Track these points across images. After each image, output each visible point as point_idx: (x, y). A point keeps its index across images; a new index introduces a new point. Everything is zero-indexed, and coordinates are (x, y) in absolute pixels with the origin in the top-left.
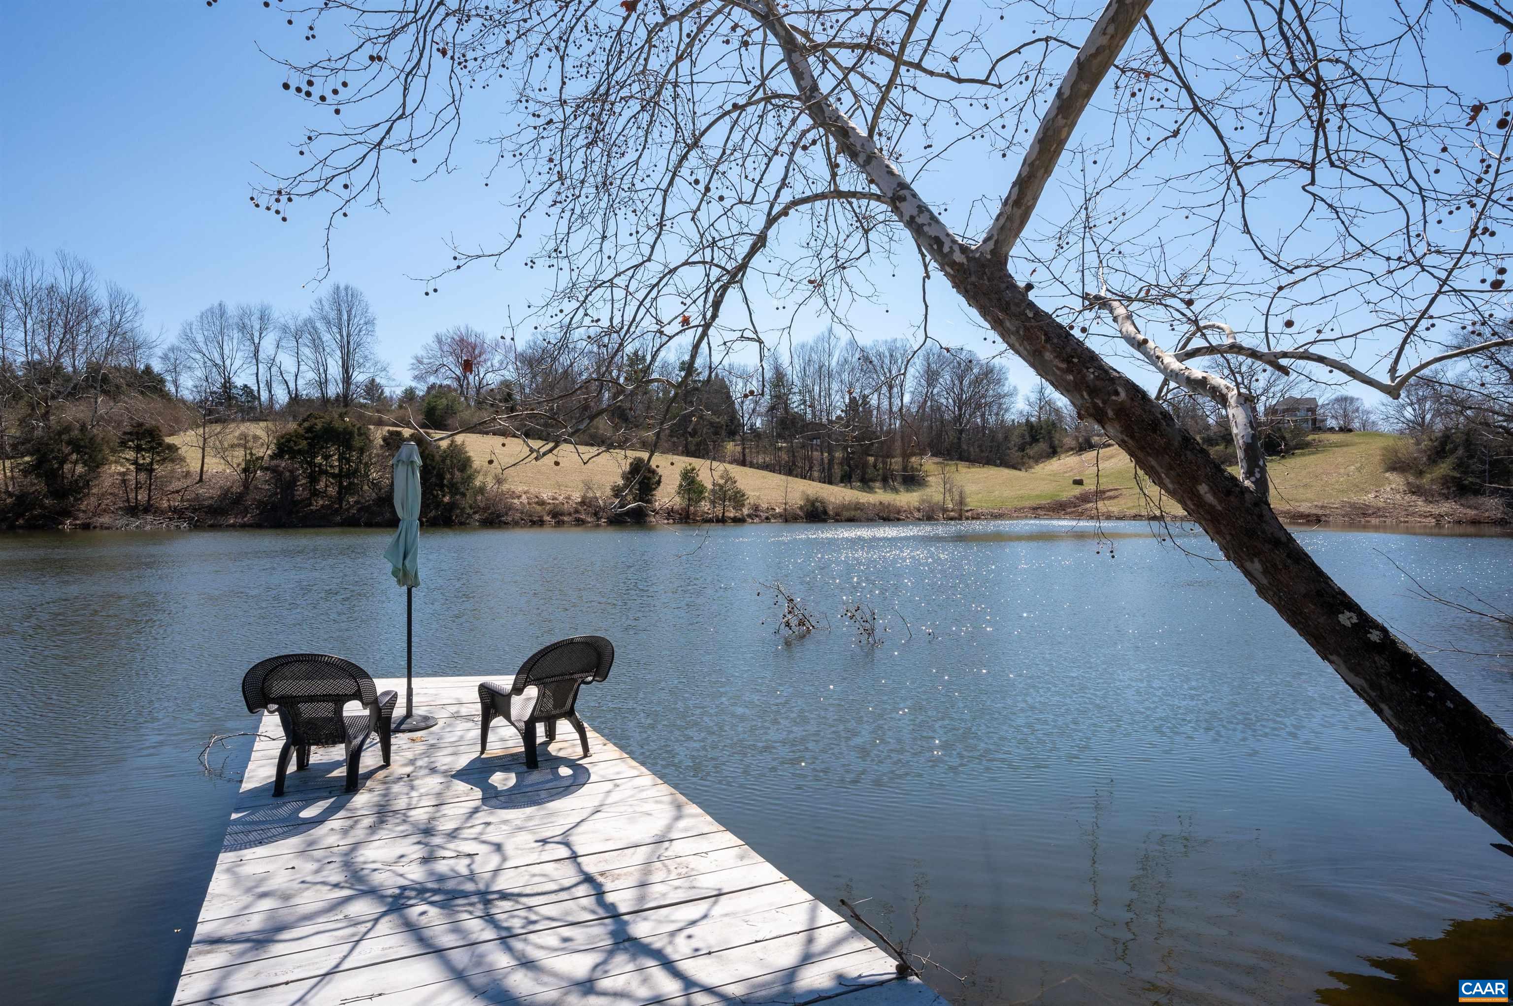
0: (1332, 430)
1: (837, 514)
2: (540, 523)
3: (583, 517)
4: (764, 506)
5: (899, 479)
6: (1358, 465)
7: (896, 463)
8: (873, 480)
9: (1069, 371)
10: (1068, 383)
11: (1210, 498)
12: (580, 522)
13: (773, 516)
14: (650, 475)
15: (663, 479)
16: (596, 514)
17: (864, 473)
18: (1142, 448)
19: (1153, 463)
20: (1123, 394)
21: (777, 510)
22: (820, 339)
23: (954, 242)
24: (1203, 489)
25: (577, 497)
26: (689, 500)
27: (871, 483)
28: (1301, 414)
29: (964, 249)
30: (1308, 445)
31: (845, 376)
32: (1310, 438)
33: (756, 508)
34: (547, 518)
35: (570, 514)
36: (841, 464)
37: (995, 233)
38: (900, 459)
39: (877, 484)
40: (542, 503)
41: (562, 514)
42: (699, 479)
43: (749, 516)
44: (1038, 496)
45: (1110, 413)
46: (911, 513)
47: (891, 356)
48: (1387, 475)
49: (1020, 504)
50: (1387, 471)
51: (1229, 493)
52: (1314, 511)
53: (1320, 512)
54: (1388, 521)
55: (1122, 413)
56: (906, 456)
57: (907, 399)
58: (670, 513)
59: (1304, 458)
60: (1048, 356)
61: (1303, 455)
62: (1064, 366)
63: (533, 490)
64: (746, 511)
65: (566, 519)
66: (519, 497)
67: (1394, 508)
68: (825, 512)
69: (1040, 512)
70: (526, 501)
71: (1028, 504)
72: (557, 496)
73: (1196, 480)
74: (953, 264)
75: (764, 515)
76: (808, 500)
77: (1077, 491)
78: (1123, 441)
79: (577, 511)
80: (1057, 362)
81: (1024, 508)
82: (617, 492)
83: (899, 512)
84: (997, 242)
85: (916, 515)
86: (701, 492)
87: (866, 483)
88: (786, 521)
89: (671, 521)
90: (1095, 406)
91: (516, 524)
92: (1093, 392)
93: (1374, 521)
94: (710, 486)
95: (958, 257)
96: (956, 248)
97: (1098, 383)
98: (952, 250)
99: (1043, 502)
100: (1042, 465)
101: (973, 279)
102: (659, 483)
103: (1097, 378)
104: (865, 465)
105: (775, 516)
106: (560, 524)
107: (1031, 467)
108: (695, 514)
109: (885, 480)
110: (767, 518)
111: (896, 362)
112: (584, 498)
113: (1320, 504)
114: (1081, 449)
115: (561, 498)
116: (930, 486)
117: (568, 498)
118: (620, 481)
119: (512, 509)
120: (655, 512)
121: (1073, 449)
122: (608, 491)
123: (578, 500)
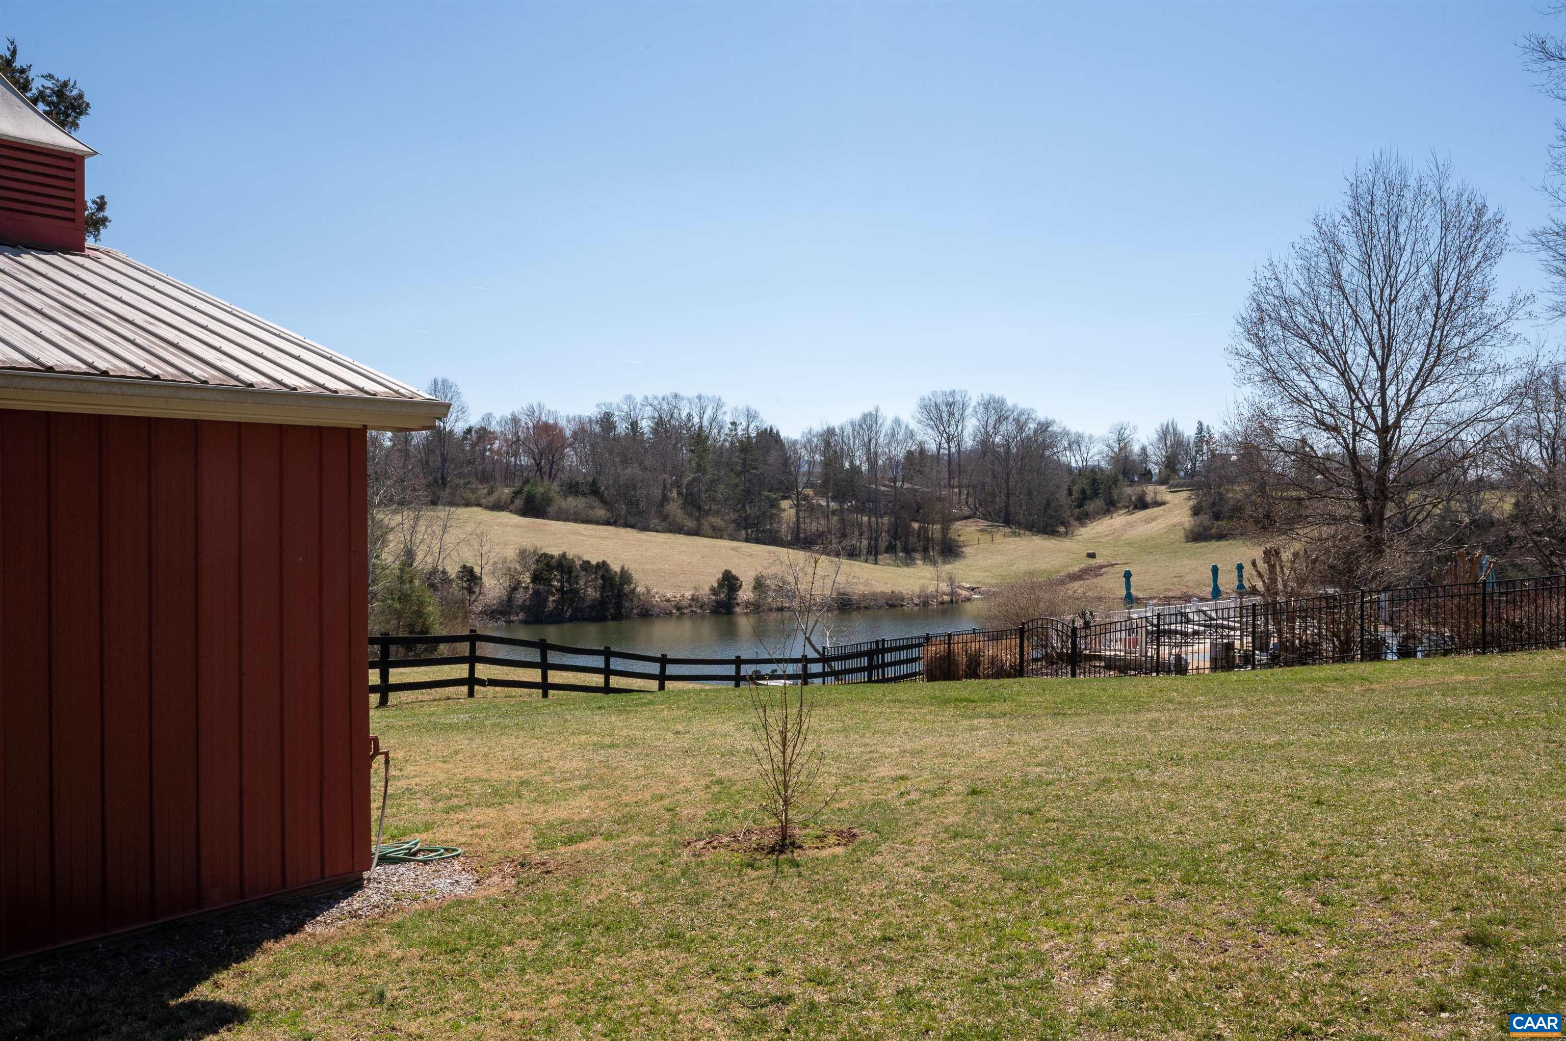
1: (858, 603)
2: (672, 616)
3: (695, 610)
4: (809, 597)
5: (938, 549)
7: (939, 531)
8: (914, 550)
12: (693, 614)
13: (814, 605)
14: (734, 581)
15: (743, 583)
16: (701, 607)
17: (908, 543)
21: (818, 601)
25: (688, 594)
26: (760, 596)
27: (913, 554)
33: (803, 599)
34: (674, 613)
35: (686, 609)
38: (941, 527)
39: (918, 555)
40: (668, 601)
41: (683, 609)
56: (948, 524)
58: (747, 604)
63: (661, 591)
65: (685, 612)
66: (654, 597)
70: (658, 600)
72: (676, 595)
76: (839, 594)
79: (690, 606)
82: (714, 591)
86: (767, 591)
89: (749, 611)
91: (657, 617)
94: (773, 587)
102: (741, 586)
104: (909, 534)
105: (816, 606)
108: (763, 605)
109: (926, 551)
112: (693, 595)
114: (1136, 508)
115: (678, 596)
116: (965, 557)
117: (683, 596)
118: (716, 585)
119: (653, 606)
120: (738, 604)
121: (1127, 507)
122: (707, 590)
123: (690, 597)
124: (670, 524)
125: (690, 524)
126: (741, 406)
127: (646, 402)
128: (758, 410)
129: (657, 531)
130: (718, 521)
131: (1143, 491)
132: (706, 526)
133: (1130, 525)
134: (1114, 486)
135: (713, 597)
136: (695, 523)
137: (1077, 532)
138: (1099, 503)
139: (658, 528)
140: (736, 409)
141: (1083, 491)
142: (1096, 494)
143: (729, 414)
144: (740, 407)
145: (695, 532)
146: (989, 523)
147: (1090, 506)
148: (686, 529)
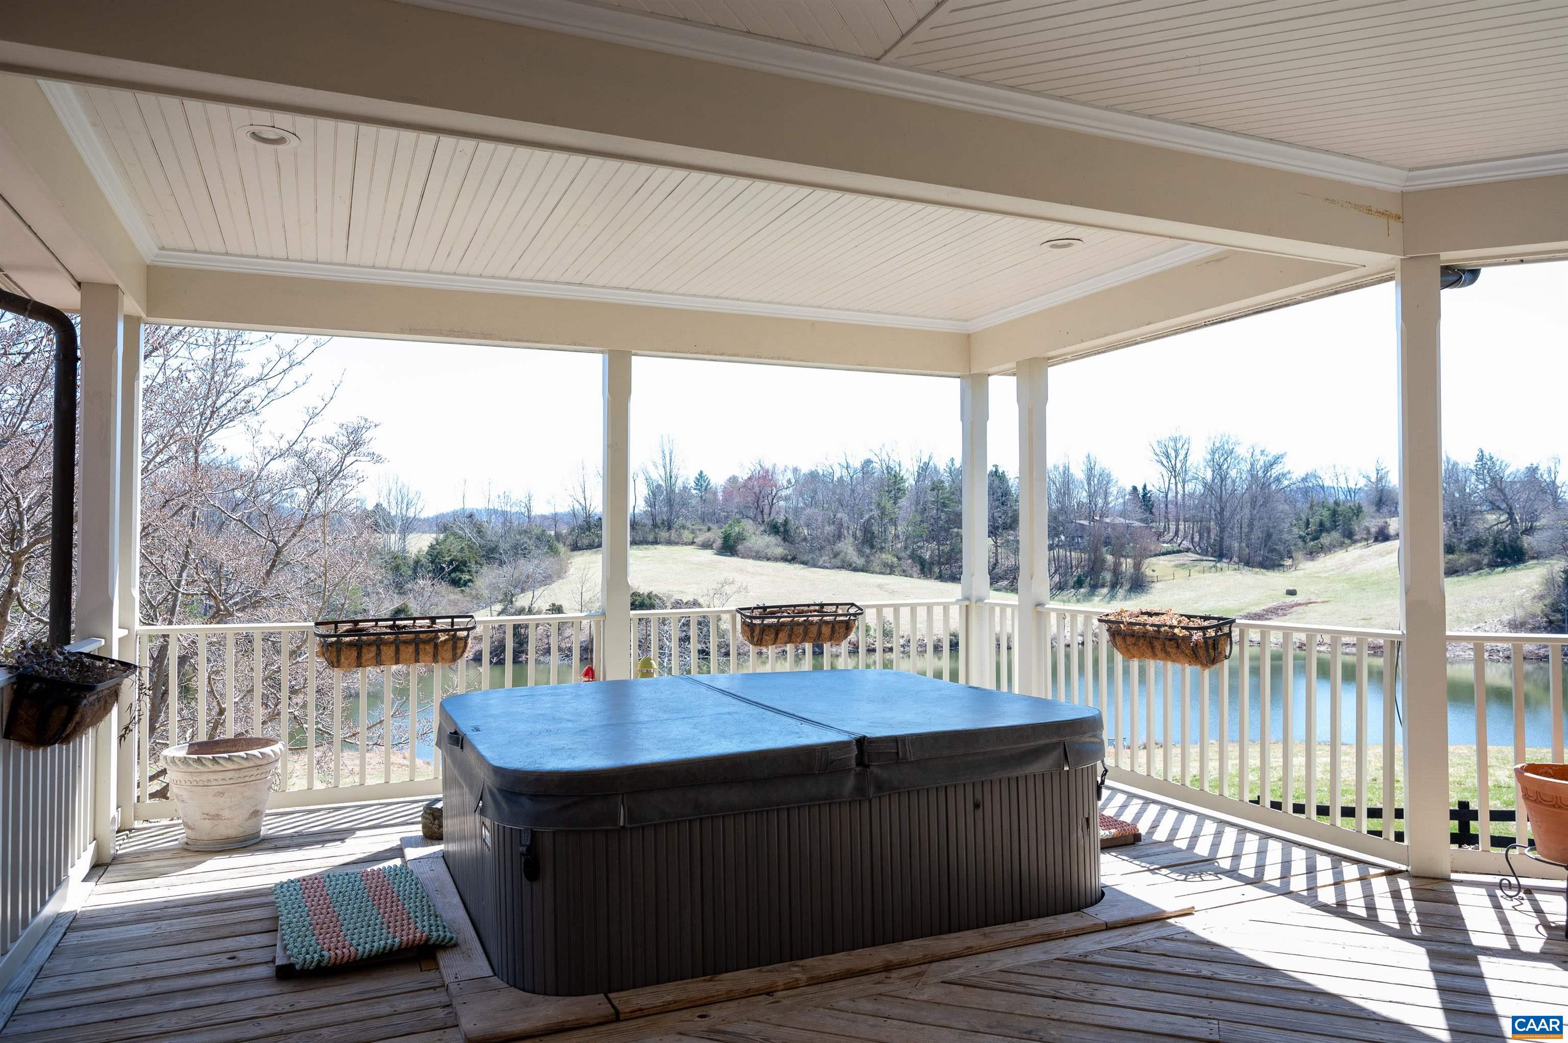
17: (1097, 578)
39: (1104, 591)
114: (1376, 540)
121: (1367, 540)
131: (1386, 523)
133: (1361, 559)
134: (1355, 518)
137: (1301, 566)
138: (1336, 535)
139: (826, 564)
141: (1321, 524)
142: (1334, 527)
146: (1198, 557)
147: (1325, 539)
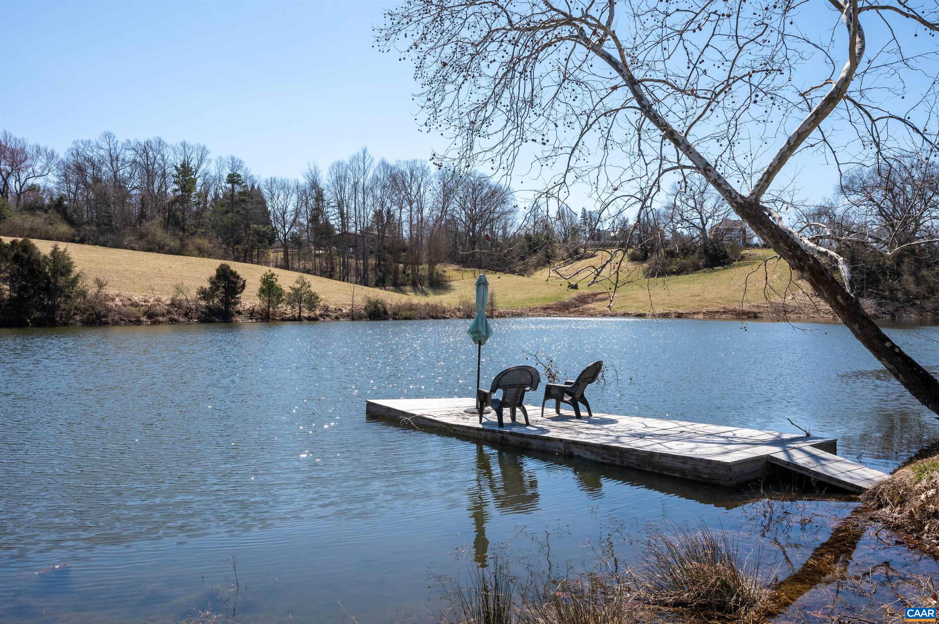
0: (757, 246)
1: (395, 314)
2: (138, 322)
3: (176, 317)
4: (332, 307)
5: (426, 283)
6: (779, 274)
7: (424, 269)
8: (404, 285)
9: (790, 251)
10: (790, 255)
11: (841, 301)
12: (173, 321)
13: (341, 315)
14: (235, 280)
15: (247, 283)
16: (186, 315)
17: (396, 278)
18: (817, 282)
19: (821, 287)
20: (811, 261)
21: (344, 311)
22: (355, 159)
23: (737, 193)
24: (839, 297)
25: (166, 299)
26: (269, 302)
27: (402, 287)
28: (736, 233)
29: (742, 197)
30: (743, 258)
31: (378, 193)
32: (743, 252)
33: (326, 309)
34: (144, 319)
35: (163, 315)
36: (374, 269)
37: (756, 192)
38: (426, 266)
39: (408, 288)
40: (135, 305)
41: (157, 315)
42: (277, 283)
43: (321, 315)
44: (544, 299)
45: (806, 268)
46: (454, 313)
47: (412, 174)
48: (799, 282)
49: (532, 305)
50: (799, 279)
51: (847, 299)
52: (753, 310)
53: (756, 310)
54: (802, 316)
55: (811, 268)
56: (432, 264)
57: (426, 212)
58: (252, 314)
59: (741, 269)
60: (781, 244)
61: (740, 265)
62: (788, 249)
63: (125, 293)
64: (318, 312)
65: (161, 319)
66: (113, 300)
67: (806, 307)
68: (385, 312)
69: (549, 311)
70: (120, 304)
71: (537, 304)
72: (147, 298)
73: (836, 294)
74: (737, 203)
75: (334, 315)
76: (369, 301)
77: (574, 294)
78: (810, 279)
79: (169, 312)
80: (785, 247)
81: (536, 308)
82: (204, 294)
83: (444, 312)
84: (757, 196)
85: (458, 313)
86: (281, 295)
87: (398, 286)
88: (353, 319)
89: (254, 320)
90: (800, 265)
91: (116, 323)
92: (800, 259)
93: (793, 316)
94: (287, 290)
95: (739, 200)
96: (738, 196)
97: (802, 256)
98: (736, 197)
99: (551, 303)
100: (539, 272)
101: (747, 210)
102: (243, 287)
103: (801, 254)
104: (396, 271)
105: (344, 316)
106: (156, 323)
107: (532, 274)
108: (274, 314)
109: (414, 285)
110: (337, 318)
111: (416, 179)
112: (173, 300)
113: (756, 304)
115: (151, 300)
116: (454, 290)
117: (158, 300)
118: (207, 285)
119: (109, 310)
120: (239, 313)
122: (193, 294)
123: (168, 302)
124: (148, 242)
125: (175, 244)
126: (226, 155)
127: (127, 146)
128: (242, 159)
129: (133, 249)
130: (205, 243)
132: (191, 247)
135: (203, 303)
136: (178, 242)
139: (134, 245)
140: (220, 158)
143: (214, 163)
144: (224, 157)
145: (179, 252)
148: (168, 248)
